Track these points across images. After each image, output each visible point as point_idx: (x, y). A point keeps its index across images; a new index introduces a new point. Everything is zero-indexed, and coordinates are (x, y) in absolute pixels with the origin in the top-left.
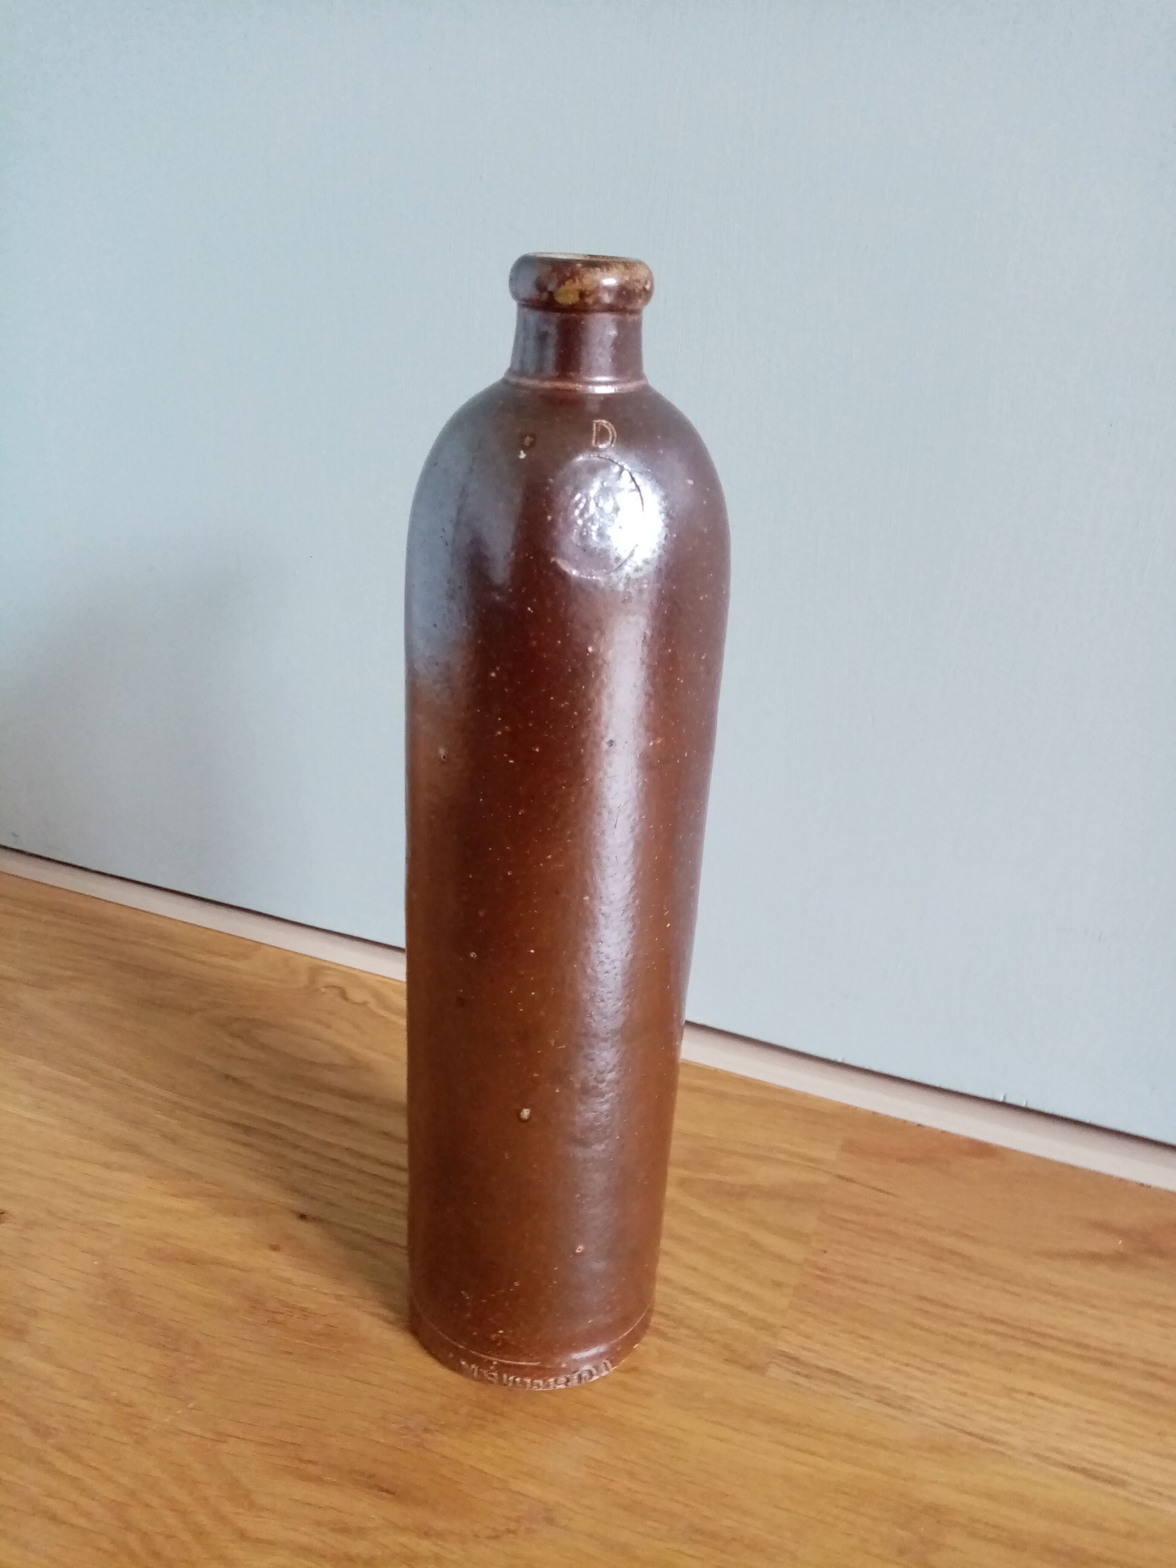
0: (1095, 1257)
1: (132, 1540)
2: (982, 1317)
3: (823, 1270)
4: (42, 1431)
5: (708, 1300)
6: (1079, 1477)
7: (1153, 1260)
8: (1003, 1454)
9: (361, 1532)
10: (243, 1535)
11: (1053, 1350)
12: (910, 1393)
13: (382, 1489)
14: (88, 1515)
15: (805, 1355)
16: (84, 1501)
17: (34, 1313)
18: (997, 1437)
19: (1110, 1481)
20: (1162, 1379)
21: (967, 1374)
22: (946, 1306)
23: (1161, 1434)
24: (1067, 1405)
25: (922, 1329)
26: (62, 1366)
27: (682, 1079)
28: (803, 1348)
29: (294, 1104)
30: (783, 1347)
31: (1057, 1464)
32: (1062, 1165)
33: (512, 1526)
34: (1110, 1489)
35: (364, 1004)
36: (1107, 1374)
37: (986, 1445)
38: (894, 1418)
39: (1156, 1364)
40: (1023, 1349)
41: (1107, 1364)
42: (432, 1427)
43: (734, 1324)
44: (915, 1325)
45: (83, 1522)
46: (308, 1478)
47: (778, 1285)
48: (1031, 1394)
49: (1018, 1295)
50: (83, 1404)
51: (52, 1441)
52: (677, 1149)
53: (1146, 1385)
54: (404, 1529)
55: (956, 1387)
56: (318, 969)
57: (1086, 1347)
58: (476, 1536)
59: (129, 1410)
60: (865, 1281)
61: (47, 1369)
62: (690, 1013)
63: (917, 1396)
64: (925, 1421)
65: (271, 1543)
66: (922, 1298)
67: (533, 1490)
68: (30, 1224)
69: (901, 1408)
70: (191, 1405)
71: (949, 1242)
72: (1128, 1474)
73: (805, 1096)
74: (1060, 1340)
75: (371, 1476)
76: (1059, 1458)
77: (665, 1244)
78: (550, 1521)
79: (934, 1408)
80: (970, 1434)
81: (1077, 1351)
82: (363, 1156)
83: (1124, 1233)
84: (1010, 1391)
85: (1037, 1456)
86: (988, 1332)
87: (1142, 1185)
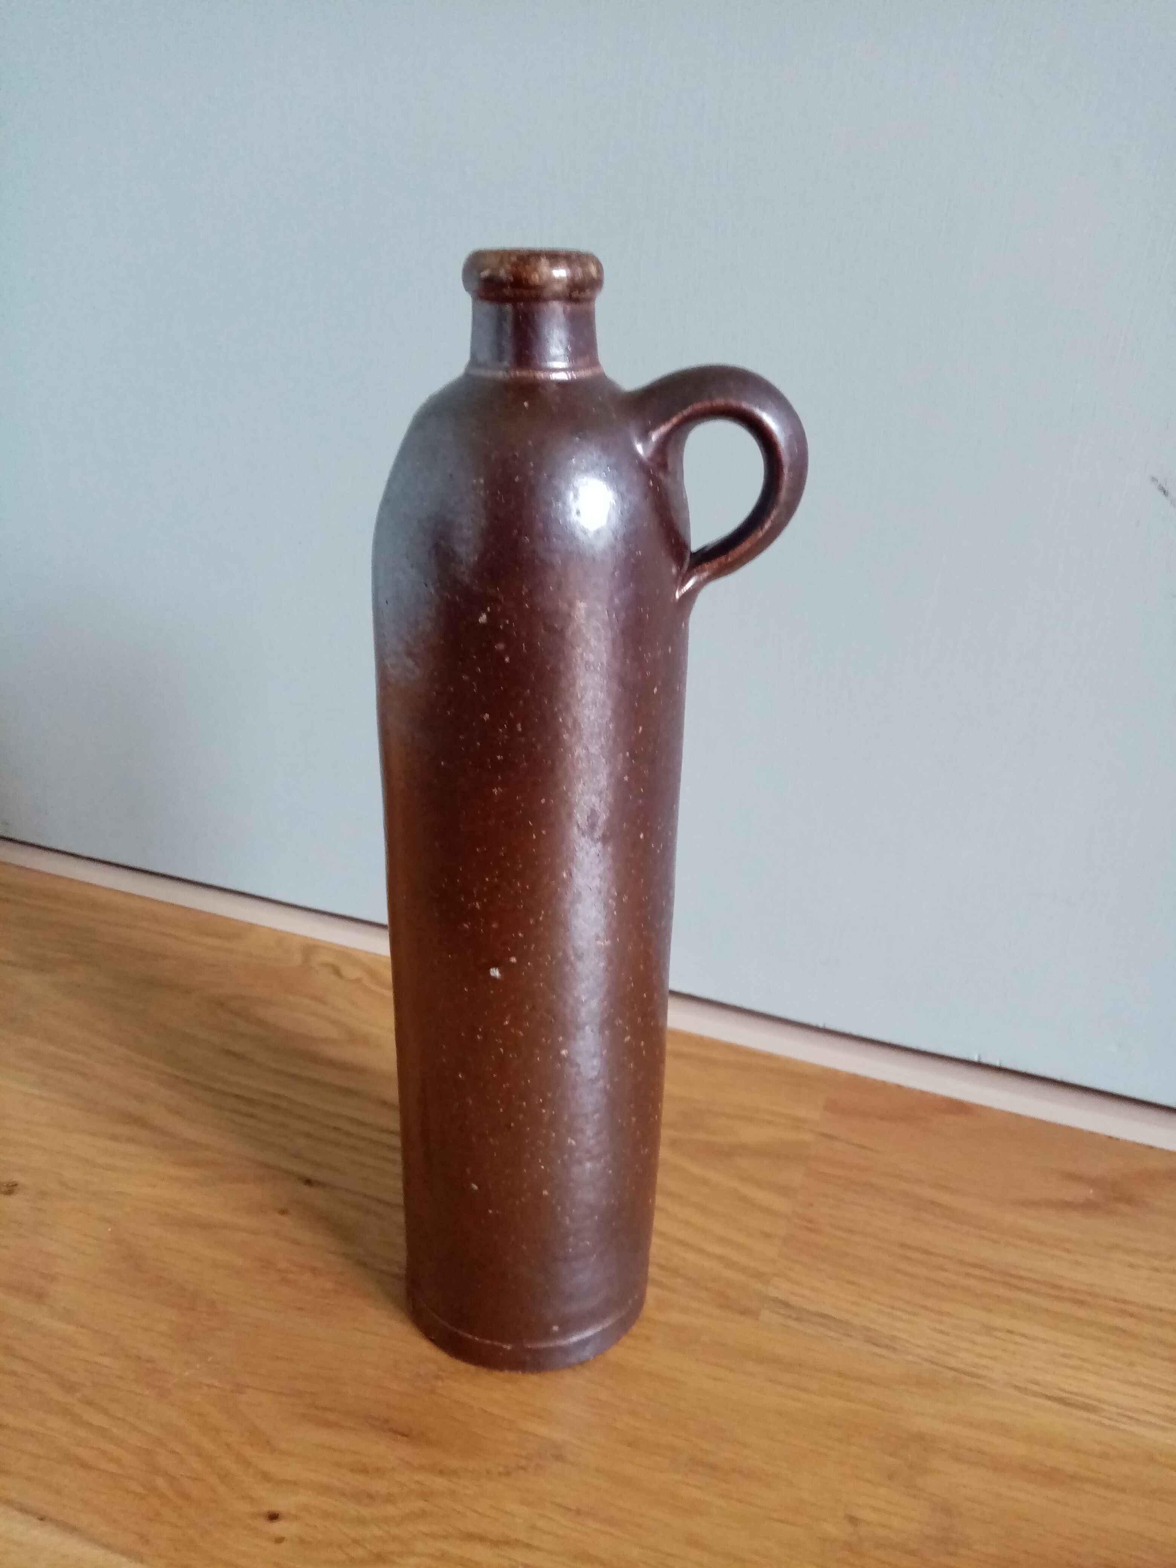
0: (1066, 1206)
1: (161, 1482)
2: (961, 1262)
3: (810, 1221)
4: (70, 1388)
5: (701, 1251)
6: (1055, 1405)
7: (1123, 1208)
8: (985, 1388)
9: (379, 1472)
10: (266, 1477)
11: (1028, 1291)
12: (894, 1333)
13: (396, 1432)
14: (117, 1461)
15: (794, 1300)
16: (110, 1447)
17: (51, 1278)
18: (980, 1372)
19: (1086, 1408)
20: (1132, 1315)
21: (948, 1314)
22: (927, 1252)
23: (1131, 1364)
24: (1045, 1341)
25: (907, 1274)
26: (82, 1326)
27: (669, 1046)
28: (793, 1293)
29: (293, 1076)
30: (773, 1293)
31: (1036, 1394)
32: (1034, 1120)
33: (523, 1463)
34: (1085, 1415)
35: (358, 981)
36: (1082, 1313)
37: (968, 1379)
38: (882, 1356)
39: (1124, 1302)
40: (1002, 1291)
41: (1081, 1303)
42: (441, 1373)
43: (729, 1274)
44: (898, 1271)
45: (113, 1468)
46: (329, 1425)
47: (767, 1235)
48: (1010, 1332)
49: (996, 1242)
50: (106, 1361)
51: (78, 1395)
52: (668, 1112)
53: (1117, 1321)
54: (421, 1468)
55: (941, 1327)
56: (310, 948)
57: (1059, 1287)
58: (488, 1472)
59: (149, 1365)
60: (851, 1231)
61: (70, 1329)
62: (674, 984)
63: (904, 1336)
64: (910, 1358)
65: (295, 1483)
66: (903, 1245)
67: (543, 1430)
68: (43, 1194)
69: (887, 1347)
70: (210, 1359)
71: (929, 1193)
72: (1099, 1401)
73: (788, 1061)
74: (1037, 1282)
75: (386, 1421)
76: (1035, 1388)
77: (659, 1200)
78: (559, 1458)
79: (919, 1346)
80: (951, 1369)
81: (1053, 1292)
82: (362, 1124)
83: (1092, 1182)
84: (989, 1330)
85: (1016, 1387)
86: (968, 1275)
87: (1110, 1138)
